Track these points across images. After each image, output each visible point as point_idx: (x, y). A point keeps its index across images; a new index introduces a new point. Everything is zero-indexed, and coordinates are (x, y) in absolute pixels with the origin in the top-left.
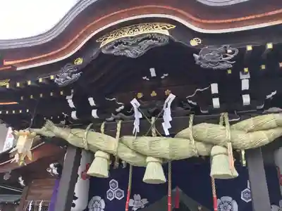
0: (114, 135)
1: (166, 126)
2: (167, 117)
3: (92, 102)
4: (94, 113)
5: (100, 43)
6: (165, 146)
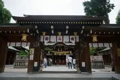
0: (57, 52)
2: (61, 50)
4: (55, 49)
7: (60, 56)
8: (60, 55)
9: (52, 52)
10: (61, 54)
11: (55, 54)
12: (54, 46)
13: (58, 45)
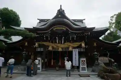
0: (53, 43)
1: (63, 42)
2: (63, 41)
3: (49, 37)
4: (49, 39)
5: (53, 29)
6: (62, 46)
7: (61, 52)
8: (60, 50)
9: (45, 43)
10: (62, 48)
11: (50, 48)
12: (47, 30)
13: (55, 28)
